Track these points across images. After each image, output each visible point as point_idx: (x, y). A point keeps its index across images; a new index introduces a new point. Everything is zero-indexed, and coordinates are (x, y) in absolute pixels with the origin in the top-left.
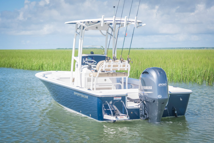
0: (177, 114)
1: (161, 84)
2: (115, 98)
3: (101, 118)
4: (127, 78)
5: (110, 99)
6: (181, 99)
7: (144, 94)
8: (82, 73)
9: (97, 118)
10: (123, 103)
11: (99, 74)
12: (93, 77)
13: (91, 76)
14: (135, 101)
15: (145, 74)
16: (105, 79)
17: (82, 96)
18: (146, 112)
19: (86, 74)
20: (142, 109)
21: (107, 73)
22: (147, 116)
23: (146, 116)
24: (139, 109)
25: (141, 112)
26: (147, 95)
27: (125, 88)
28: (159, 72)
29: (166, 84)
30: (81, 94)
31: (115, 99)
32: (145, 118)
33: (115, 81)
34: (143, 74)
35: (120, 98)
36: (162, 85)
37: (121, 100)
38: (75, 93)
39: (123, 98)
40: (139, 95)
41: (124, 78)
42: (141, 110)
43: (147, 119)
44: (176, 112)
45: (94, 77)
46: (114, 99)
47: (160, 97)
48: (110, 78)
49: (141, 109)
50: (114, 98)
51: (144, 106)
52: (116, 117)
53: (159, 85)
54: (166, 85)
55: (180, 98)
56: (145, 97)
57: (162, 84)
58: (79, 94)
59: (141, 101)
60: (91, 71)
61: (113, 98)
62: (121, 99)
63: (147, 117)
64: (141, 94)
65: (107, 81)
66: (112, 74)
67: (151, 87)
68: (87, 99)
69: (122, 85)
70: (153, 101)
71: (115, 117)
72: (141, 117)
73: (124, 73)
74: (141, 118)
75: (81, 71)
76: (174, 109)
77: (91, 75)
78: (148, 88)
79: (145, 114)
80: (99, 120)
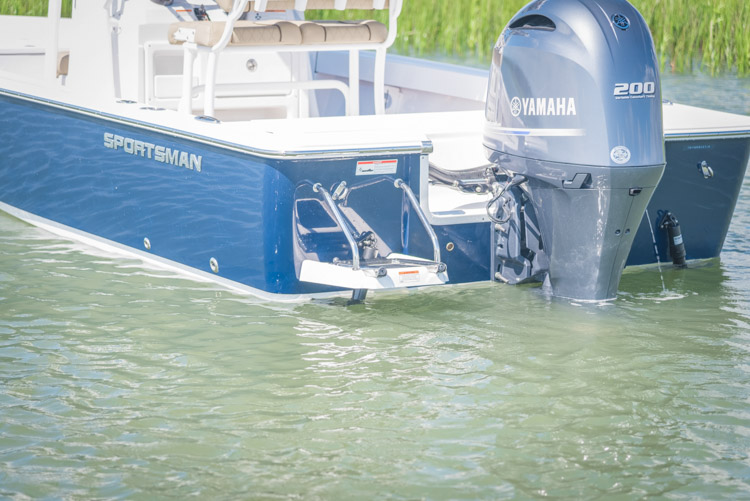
0: (685, 253)
1: (626, 86)
2: (366, 167)
3: (283, 278)
4: (381, 50)
5: (335, 170)
6: (707, 170)
7: (521, 139)
8: (121, 22)
9: (262, 278)
10: (409, 191)
11: (235, 29)
12: (195, 46)
13: (180, 42)
14: (466, 181)
15: (528, 31)
16: (251, 61)
17: (162, 154)
18: (531, 242)
19: (146, 32)
20: (507, 225)
21: (277, 26)
22: (535, 261)
23: (526, 263)
24: (489, 224)
25: (501, 240)
26: (543, 147)
27: (367, 108)
28: (616, 19)
29: (652, 84)
30: (150, 146)
31: (361, 169)
32: (524, 275)
33: (306, 68)
34: (516, 30)
35: (391, 168)
36: (632, 91)
37: (395, 176)
38: (111, 140)
39: (409, 164)
40: (493, 146)
41: (361, 52)
42: (497, 231)
43: (535, 281)
44: (679, 240)
45: (200, 45)
46: (358, 173)
47: (621, 156)
48: (280, 54)
49: (498, 226)
50: (359, 166)
51: (519, 209)
52: (382, 275)
53: (617, 91)
54: (652, 91)
55: (704, 163)
56: (529, 157)
57: (633, 85)
58: (137, 145)
59: (503, 179)
60: (175, 13)
61: (352, 163)
62: (394, 171)
63: (537, 267)
64: (506, 142)
65: (258, 69)
66: (301, 29)
67: (571, 100)
68: (193, 171)
69: (351, 93)
70: (581, 178)
71: (372, 272)
72: (499, 269)
73: (366, 25)
74: (497, 275)
75: (117, 15)
76: (671, 225)
77: (178, 36)
78: (551, 109)
79: (526, 253)
80: (273, 288)
